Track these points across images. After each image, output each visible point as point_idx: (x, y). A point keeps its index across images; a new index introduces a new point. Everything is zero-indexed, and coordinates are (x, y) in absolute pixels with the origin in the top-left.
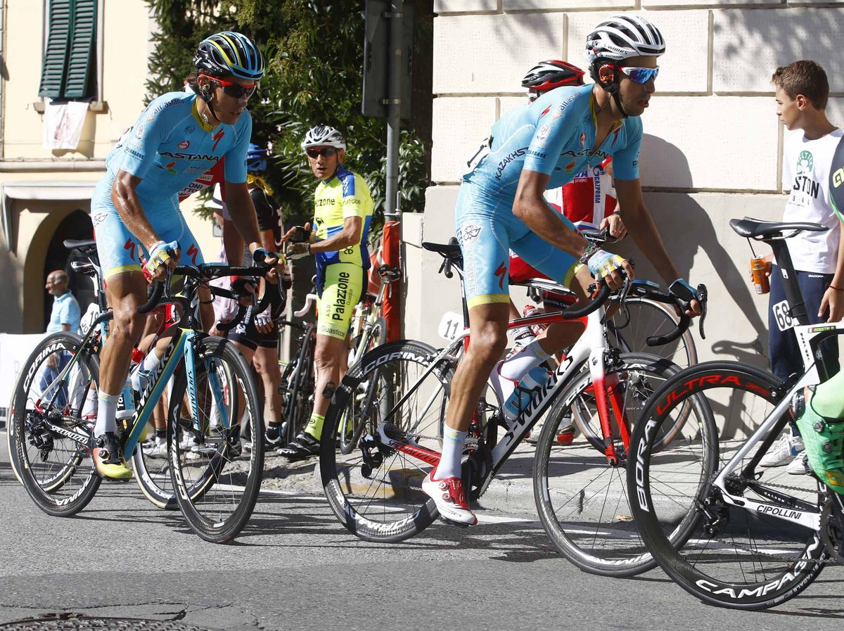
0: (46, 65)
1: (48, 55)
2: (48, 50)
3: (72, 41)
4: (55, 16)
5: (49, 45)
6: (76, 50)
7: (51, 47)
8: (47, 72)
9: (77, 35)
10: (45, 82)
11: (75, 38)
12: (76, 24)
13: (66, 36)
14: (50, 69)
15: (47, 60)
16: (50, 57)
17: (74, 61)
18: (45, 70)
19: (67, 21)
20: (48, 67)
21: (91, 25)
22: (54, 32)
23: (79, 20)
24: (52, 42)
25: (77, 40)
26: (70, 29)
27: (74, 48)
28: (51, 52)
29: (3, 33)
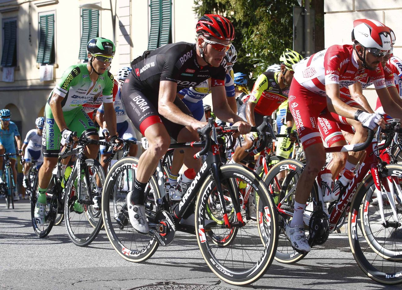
0: (150, 40)
1: (150, 36)
2: (151, 34)
3: (161, 29)
4: (153, 19)
5: (151, 31)
6: (163, 33)
7: (152, 32)
8: (150, 43)
9: (163, 27)
10: (149, 48)
11: (162, 28)
12: (163, 22)
13: (158, 27)
14: (152, 42)
15: (150, 38)
16: (151, 37)
17: (162, 38)
18: (149, 42)
19: (158, 21)
20: (151, 41)
21: (169, 22)
22: (153, 26)
23: (164, 20)
24: (152, 30)
25: (163, 29)
26: (160, 24)
27: (162, 32)
28: (152, 34)
29: (130, 27)
